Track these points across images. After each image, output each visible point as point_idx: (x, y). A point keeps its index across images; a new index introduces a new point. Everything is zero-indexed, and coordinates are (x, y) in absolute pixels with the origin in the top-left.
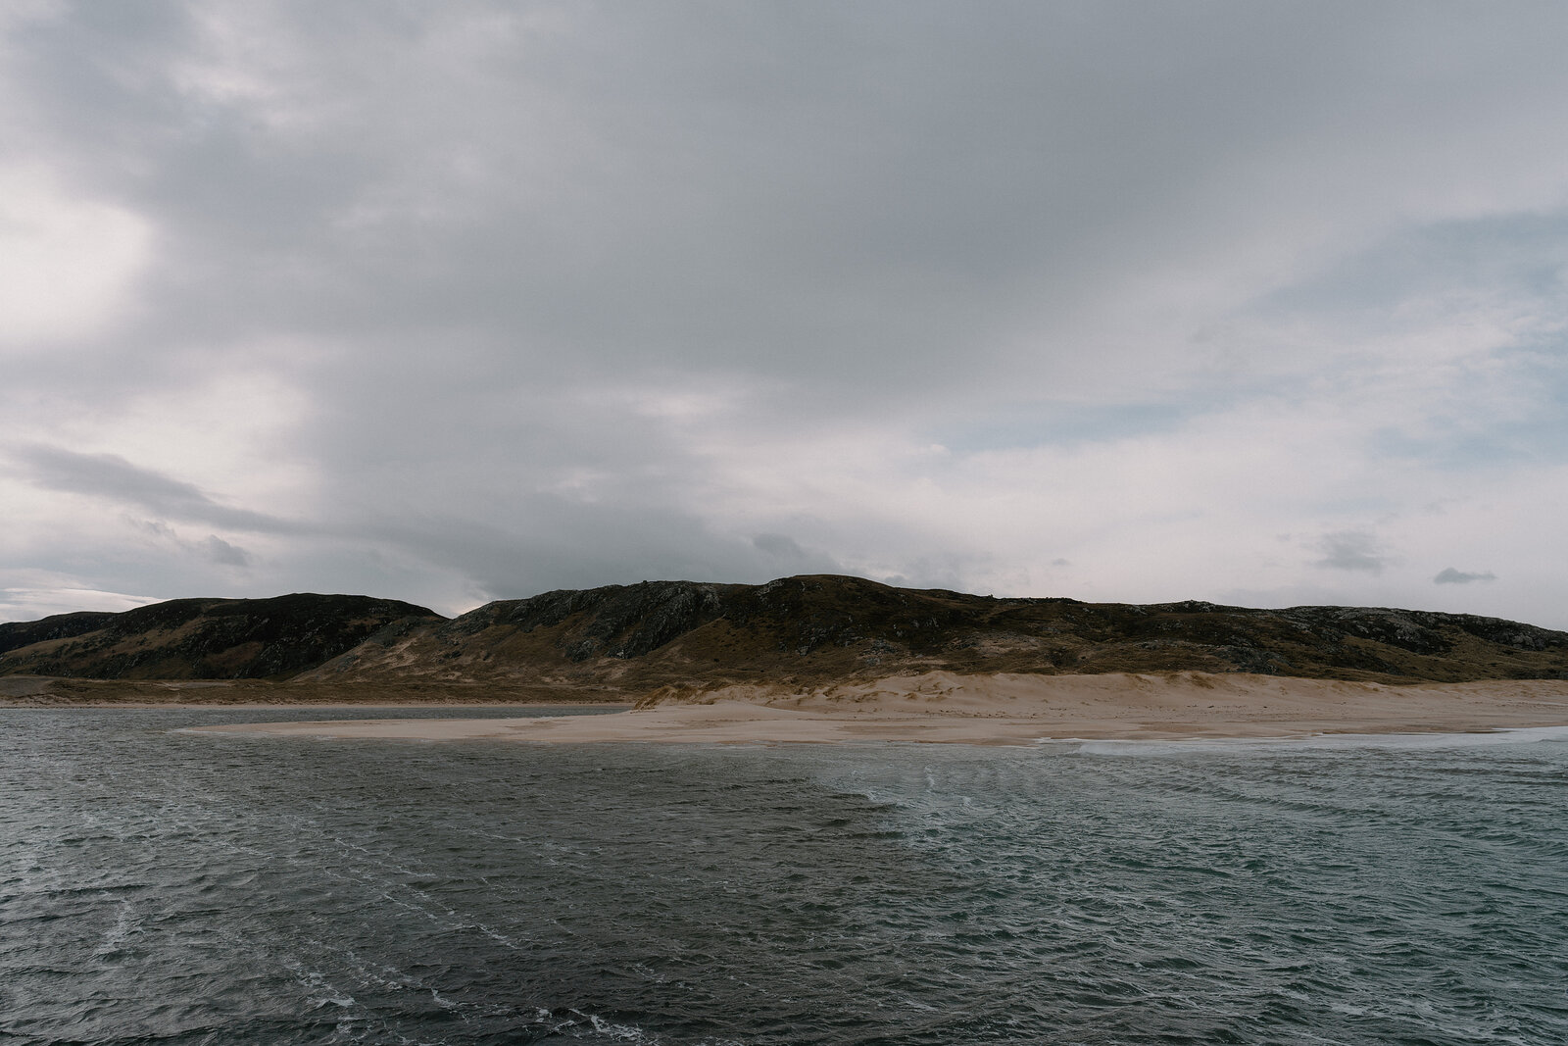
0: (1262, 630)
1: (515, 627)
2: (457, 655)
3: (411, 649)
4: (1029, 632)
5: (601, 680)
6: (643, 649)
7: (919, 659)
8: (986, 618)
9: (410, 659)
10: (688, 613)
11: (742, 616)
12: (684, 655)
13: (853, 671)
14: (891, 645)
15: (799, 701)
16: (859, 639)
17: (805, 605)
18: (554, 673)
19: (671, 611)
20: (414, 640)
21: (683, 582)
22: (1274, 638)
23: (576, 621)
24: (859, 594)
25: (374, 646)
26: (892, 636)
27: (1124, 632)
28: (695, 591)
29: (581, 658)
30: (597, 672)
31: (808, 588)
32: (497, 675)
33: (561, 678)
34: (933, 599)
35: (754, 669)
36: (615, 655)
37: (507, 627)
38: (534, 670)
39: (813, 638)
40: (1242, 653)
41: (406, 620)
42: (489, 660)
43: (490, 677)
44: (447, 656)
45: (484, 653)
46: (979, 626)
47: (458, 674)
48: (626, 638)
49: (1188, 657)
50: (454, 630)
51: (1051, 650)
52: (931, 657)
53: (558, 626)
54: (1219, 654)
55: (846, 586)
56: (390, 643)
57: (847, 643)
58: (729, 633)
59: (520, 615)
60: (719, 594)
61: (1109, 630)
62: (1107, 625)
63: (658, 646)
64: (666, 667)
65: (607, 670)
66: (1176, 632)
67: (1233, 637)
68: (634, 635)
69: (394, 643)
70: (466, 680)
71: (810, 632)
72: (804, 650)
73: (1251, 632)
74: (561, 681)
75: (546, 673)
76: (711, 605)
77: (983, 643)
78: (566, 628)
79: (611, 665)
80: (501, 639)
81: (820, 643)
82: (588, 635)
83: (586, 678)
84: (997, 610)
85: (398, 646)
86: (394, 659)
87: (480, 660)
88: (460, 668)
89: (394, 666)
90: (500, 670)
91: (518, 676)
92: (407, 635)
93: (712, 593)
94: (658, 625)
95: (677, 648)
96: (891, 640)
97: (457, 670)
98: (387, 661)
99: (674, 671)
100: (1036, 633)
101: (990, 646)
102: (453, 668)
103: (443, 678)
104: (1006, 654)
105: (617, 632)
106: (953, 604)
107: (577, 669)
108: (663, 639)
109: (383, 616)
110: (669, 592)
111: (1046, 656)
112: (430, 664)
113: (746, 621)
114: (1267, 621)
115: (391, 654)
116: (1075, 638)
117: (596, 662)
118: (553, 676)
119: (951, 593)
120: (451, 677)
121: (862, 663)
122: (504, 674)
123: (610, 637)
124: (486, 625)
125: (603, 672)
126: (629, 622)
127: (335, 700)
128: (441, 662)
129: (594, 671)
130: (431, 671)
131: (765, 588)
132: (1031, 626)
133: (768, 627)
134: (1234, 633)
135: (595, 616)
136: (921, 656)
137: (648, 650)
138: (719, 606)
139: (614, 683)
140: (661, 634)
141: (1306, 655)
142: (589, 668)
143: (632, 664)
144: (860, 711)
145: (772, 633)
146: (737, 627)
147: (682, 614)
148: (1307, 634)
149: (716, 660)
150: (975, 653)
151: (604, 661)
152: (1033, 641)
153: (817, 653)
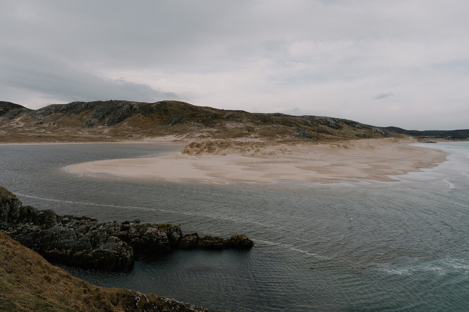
0: (299, 122)
1: (63, 114)
2: (41, 123)
3: (21, 120)
4: (238, 121)
5: (100, 133)
6: (114, 123)
7: (208, 129)
8: (225, 116)
9: (22, 124)
10: (128, 112)
11: (147, 113)
12: (129, 125)
13: (188, 132)
14: (199, 124)
15: (253, 155)
16: (188, 122)
17: (169, 111)
18: (82, 130)
19: (123, 110)
20: (22, 117)
21: (125, 101)
22: (303, 125)
23: (87, 113)
24: (185, 107)
25: (5, 119)
26: (198, 121)
27: (263, 122)
28: (130, 104)
29: (91, 125)
30: (98, 131)
31: (169, 105)
32: (60, 131)
33: (85, 132)
34: (207, 110)
35: (155, 131)
36: (104, 125)
37: (60, 114)
38: (74, 129)
39: (173, 121)
40: (299, 129)
41: (17, 110)
42: (55, 126)
43: (57, 131)
44: (37, 124)
45: (52, 123)
46: (223, 119)
47: (44, 130)
48: (107, 119)
49: (285, 130)
50: (38, 114)
51: (246, 127)
52: (212, 128)
53: (80, 114)
54: (293, 130)
55: (181, 105)
56: (12, 118)
57: (184, 123)
58: (144, 119)
59: (64, 110)
60: (138, 106)
61: (259, 121)
62: (259, 120)
63: (119, 122)
64: (124, 129)
65: (102, 130)
66: (277, 122)
67: (293, 124)
68: (110, 119)
69: (13, 118)
70: (48, 133)
71: (172, 120)
72: (170, 125)
73: (297, 123)
74: (86, 133)
75: (80, 130)
76: (135, 109)
77: (227, 124)
78: (84, 115)
79: (103, 128)
80: (58, 118)
81: (175, 123)
82: (93, 118)
83: (95, 133)
84: (227, 114)
85: (15, 119)
86: (15, 124)
87: (52, 125)
88: (44, 128)
89: (16, 127)
90: (60, 129)
91: (68, 131)
92: (18, 115)
93: (136, 105)
94: (118, 115)
95: (126, 123)
96: (198, 122)
97: (43, 129)
98: (12, 125)
99: (127, 131)
100: (241, 122)
101: (229, 125)
102: (41, 128)
103: (38, 132)
104: (234, 128)
105: (103, 117)
106: (214, 112)
107: (90, 129)
108: (121, 119)
109: (4, 108)
110: (121, 104)
111: (246, 129)
112: (31, 126)
113: (149, 115)
114: (300, 120)
115: (13, 122)
116: (251, 124)
117: (97, 127)
118: (82, 132)
119: (211, 108)
120: (41, 131)
121: (191, 129)
122: (62, 130)
123: (101, 119)
124: (51, 113)
125: (101, 130)
126: (108, 114)
127: (14, 142)
128: (35, 126)
129: (97, 130)
130: (33, 129)
131: (154, 104)
132: (238, 119)
133: (158, 117)
134: (293, 123)
135: (94, 111)
136: (208, 128)
137: (116, 123)
138: (139, 109)
139: (106, 134)
140: (120, 118)
141: (311, 130)
142: (95, 129)
143: (111, 128)
144: (273, 158)
145: (159, 119)
146: (146, 116)
147: (126, 112)
148: (310, 124)
149: (141, 128)
150: (225, 128)
151: (100, 127)
152: (241, 124)
153: (175, 126)
